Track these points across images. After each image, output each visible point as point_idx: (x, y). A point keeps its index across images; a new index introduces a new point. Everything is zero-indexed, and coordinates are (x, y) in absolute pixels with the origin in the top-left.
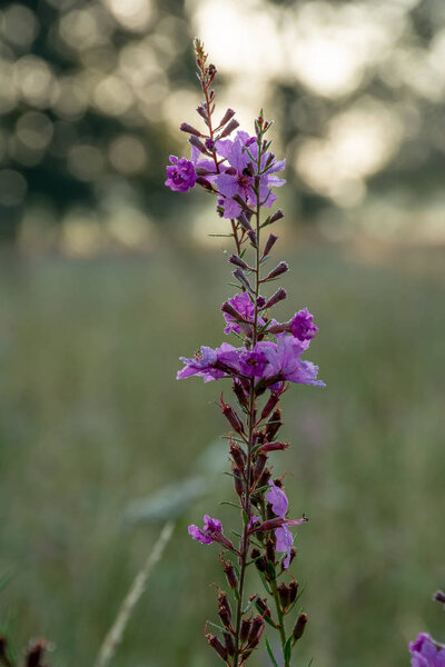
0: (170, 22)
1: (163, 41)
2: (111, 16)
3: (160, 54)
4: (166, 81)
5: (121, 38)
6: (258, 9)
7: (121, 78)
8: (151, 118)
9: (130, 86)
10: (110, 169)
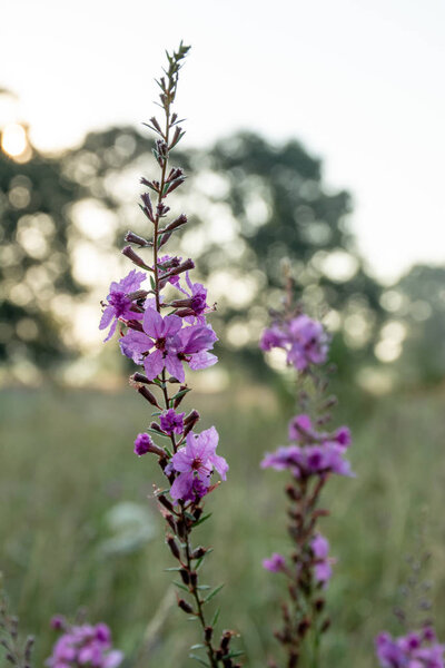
0: (57, 255)
1: (54, 266)
2: (23, 249)
3: (50, 272)
4: (53, 288)
5: (27, 262)
6: (109, 251)
7: (27, 285)
8: (44, 309)
9: (31, 290)
10: (16, 337)
